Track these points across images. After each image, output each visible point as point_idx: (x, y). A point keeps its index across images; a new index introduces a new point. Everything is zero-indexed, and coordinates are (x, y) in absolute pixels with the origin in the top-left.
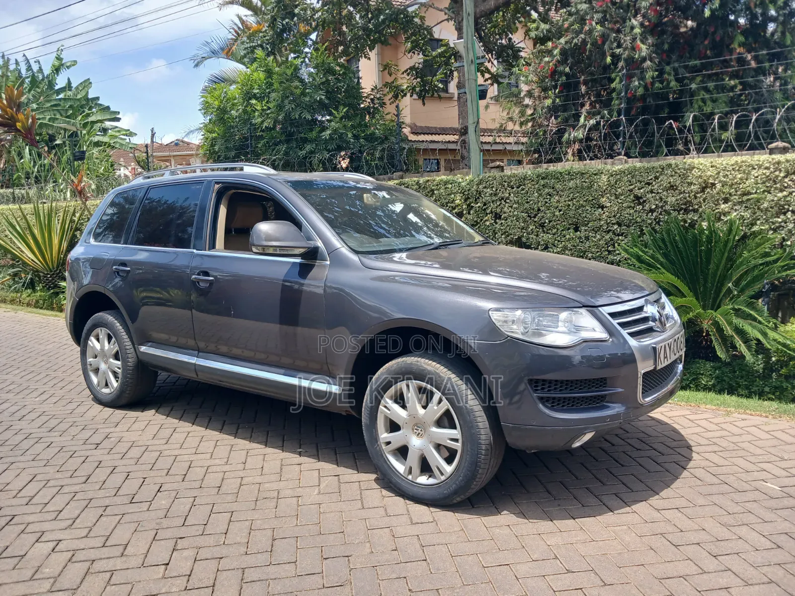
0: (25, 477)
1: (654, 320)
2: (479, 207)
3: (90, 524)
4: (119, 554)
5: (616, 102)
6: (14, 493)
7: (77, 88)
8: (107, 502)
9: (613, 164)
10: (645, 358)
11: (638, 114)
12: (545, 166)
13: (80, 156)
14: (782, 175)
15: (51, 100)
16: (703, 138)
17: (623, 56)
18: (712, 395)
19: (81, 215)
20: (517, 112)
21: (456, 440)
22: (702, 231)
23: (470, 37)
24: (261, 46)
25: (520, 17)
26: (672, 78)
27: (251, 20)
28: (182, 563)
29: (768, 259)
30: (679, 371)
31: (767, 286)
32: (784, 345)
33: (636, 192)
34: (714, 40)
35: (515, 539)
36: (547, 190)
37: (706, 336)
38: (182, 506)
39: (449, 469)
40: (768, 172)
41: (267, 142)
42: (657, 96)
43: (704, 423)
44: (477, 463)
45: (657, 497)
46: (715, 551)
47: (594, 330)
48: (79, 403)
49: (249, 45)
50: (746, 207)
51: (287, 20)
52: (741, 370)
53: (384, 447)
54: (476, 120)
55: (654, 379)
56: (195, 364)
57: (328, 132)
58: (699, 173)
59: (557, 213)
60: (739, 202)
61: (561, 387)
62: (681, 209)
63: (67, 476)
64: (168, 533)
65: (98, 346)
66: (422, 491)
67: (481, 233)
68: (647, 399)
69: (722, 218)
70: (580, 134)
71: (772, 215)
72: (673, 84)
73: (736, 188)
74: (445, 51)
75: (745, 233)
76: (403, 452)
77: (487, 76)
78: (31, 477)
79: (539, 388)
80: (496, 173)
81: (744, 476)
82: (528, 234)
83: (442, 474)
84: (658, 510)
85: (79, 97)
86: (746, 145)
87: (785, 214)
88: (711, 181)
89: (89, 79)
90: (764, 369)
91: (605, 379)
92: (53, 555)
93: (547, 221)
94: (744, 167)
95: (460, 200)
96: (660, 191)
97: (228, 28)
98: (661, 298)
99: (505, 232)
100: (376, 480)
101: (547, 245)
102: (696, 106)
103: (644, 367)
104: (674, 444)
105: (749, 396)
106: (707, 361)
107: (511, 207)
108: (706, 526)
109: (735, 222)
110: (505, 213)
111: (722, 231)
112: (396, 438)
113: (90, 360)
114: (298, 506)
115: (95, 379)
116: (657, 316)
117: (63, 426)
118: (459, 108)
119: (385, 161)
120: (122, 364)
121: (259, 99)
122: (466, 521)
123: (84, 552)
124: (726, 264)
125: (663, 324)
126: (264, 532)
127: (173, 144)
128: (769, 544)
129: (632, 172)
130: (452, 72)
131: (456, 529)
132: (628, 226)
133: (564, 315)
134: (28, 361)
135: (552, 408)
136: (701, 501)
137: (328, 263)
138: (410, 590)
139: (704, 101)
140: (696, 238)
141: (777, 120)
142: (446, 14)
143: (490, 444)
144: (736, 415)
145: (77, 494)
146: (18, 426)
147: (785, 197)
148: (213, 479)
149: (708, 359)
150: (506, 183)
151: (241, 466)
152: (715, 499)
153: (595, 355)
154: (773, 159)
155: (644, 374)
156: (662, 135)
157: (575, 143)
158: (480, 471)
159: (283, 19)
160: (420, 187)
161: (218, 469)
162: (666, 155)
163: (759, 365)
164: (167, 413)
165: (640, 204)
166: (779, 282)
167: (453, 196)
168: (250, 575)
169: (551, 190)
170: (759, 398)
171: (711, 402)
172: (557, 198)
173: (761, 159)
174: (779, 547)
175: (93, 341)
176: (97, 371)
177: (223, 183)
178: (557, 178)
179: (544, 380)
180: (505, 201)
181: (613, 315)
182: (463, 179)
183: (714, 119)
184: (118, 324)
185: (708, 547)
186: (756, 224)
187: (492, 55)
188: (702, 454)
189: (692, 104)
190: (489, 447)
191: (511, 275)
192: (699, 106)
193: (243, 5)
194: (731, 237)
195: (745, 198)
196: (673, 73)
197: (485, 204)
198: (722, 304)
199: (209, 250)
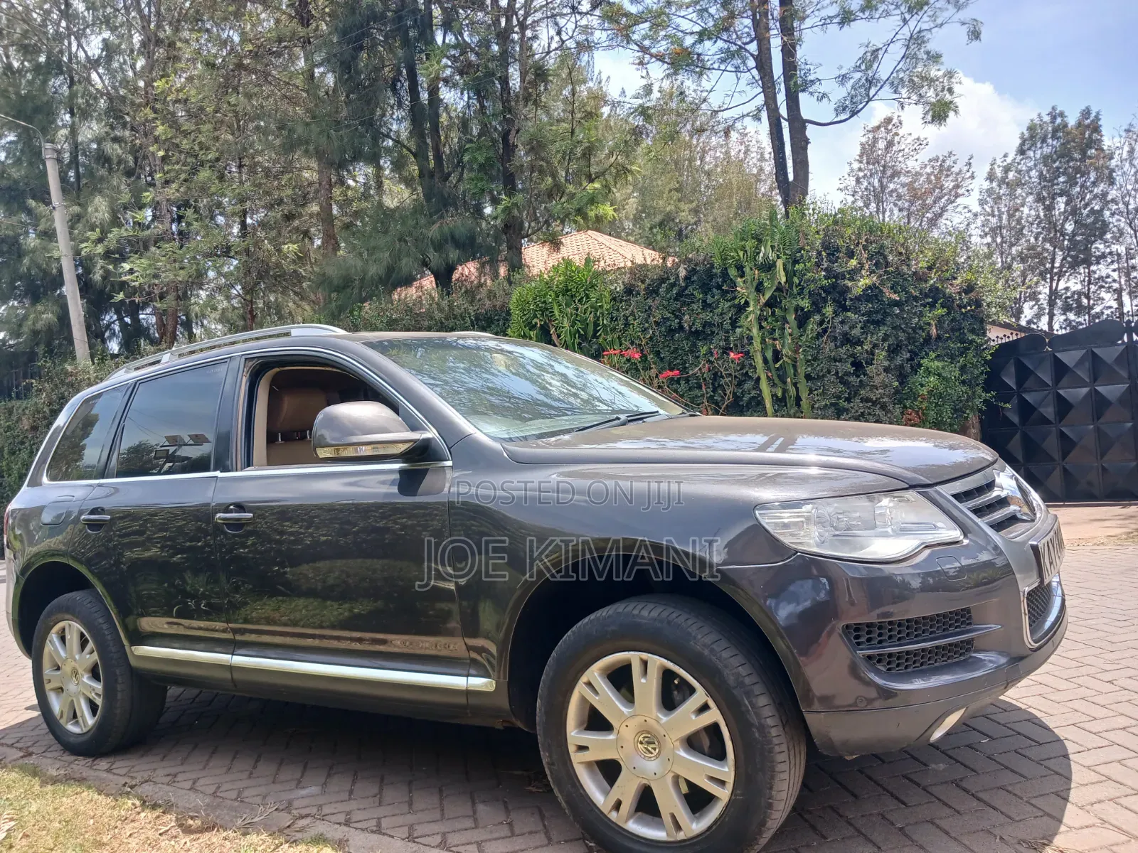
10: (1025, 568)
47: (939, 528)
61: (899, 633)
65: (62, 652)
68: (1037, 637)
79: (862, 640)
91: (968, 610)
103: (1027, 580)
113: (49, 674)
120: (106, 688)
133: (884, 505)
135: (889, 674)
137: (450, 463)
153: (947, 568)
155: (1029, 593)
175: (53, 644)
179: (869, 625)
181: (960, 497)
199: (242, 470)
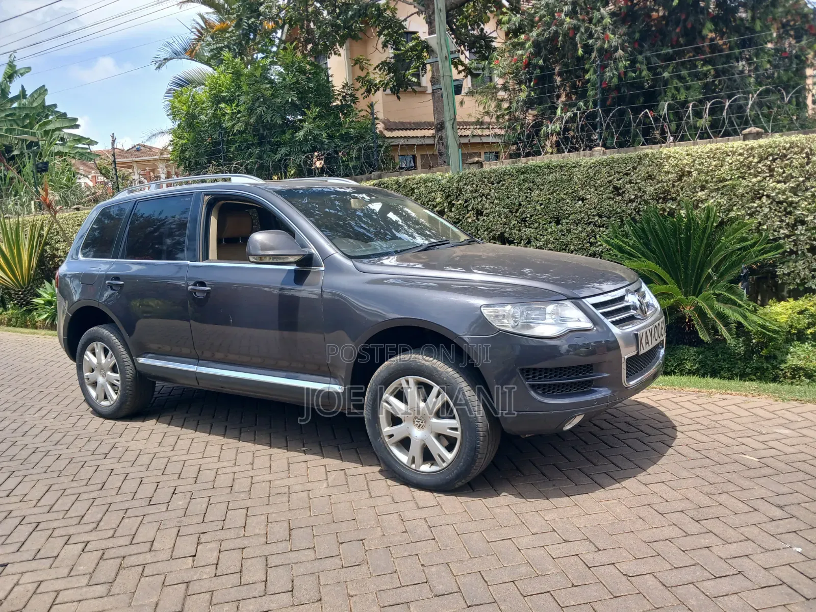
0: (41, 488)
1: (635, 308)
2: (460, 204)
3: (114, 526)
4: (147, 550)
5: (591, 93)
6: (34, 503)
7: (32, 95)
8: (127, 505)
9: (591, 155)
10: (628, 345)
11: (613, 105)
12: (524, 160)
13: (43, 168)
14: (756, 160)
15: (5, 110)
16: (678, 126)
17: (595, 47)
18: (695, 379)
19: (50, 229)
20: (493, 106)
21: (456, 429)
22: (680, 219)
23: (443, 33)
24: (228, 47)
25: (491, 7)
26: (644, 67)
27: (213, 18)
28: (208, 554)
29: (745, 244)
30: (661, 356)
31: (745, 271)
32: (763, 327)
33: (616, 182)
34: (685, 27)
35: (515, 517)
36: (527, 185)
37: (689, 321)
38: (199, 505)
39: (450, 456)
40: (741, 159)
41: (239, 146)
42: (632, 85)
43: (687, 405)
44: (476, 448)
45: (644, 473)
46: (697, 517)
47: (580, 321)
48: (78, 417)
49: (215, 47)
50: (722, 194)
51: (253, 20)
52: (723, 353)
53: (387, 440)
54: (453, 117)
55: (637, 364)
56: (196, 373)
57: (302, 133)
58: (676, 162)
59: (538, 207)
60: (715, 189)
61: (551, 374)
62: (660, 198)
63: (82, 484)
64: (191, 530)
65: (94, 360)
66: (424, 478)
67: (464, 231)
68: (632, 383)
69: (700, 205)
70: (557, 126)
71: (748, 200)
72: (645, 73)
73: (711, 176)
74: (416, 45)
75: (723, 219)
76: (405, 443)
77: (461, 68)
78: (47, 488)
79: (530, 377)
80: (474, 169)
81: (724, 451)
82: (511, 229)
83: (444, 461)
84: (646, 485)
85: (35, 105)
86: (721, 131)
87: (760, 198)
88: (687, 169)
89: (44, 86)
90: (745, 352)
91: (591, 365)
92: (84, 555)
93: (528, 215)
94: (719, 154)
95: (441, 198)
96: (638, 181)
97: (189, 27)
98: (641, 287)
99: (487, 229)
100: (381, 472)
101: (529, 239)
102: (670, 95)
103: (627, 352)
104: (659, 426)
105: (731, 378)
106: (690, 346)
107: (493, 203)
108: (689, 495)
109: (712, 209)
110: (486, 209)
111: (700, 218)
112: (399, 431)
113: (87, 374)
114: (310, 499)
115: (93, 393)
116: (638, 304)
117: (68, 439)
118: (434, 103)
119: (362, 160)
120: (121, 376)
121: (229, 101)
122: (469, 504)
123: (114, 550)
124: (705, 250)
125: (644, 312)
126: (280, 524)
127: (135, 149)
128: (747, 509)
129: (609, 164)
130: (424, 65)
131: (459, 511)
132: (609, 218)
133: (550, 308)
134: (17, 379)
135: (543, 395)
136: (685, 474)
137: (323, 269)
138: (422, 565)
139: (677, 89)
140: (675, 226)
141: (749, 106)
142: (415, 7)
143: (487, 431)
144: (718, 395)
145: (96, 500)
146: (23, 441)
147: (759, 182)
148: (224, 480)
149: (691, 344)
150: (486, 179)
151: (250, 467)
152: (697, 471)
153: (580, 343)
154: (746, 145)
155: (627, 359)
156: (638, 125)
157: (552, 135)
158: (479, 456)
159: (249, 19)
160: (399, 186)
161: (228, 470)
162: (643, 144)
163: (740, 347)
164: (168, 422)
165: (619, 195)
166: (757, 266)
167: (433, 194)
168: (273, 561)
169: (531, 185)
170: (741, 379)
171: (695, 385)
172: (537, 192)
173: (735, 146)
174: (756, 510)
175: (88, 356)
176: (94, 384)
177: (212, 194)
178: (537, 172)
179: (535, 369)
180: (486, 198)
181: (596, 306)
182: (442, 176)
183: (688, 107)
184: (114, 338)
185: (691, 513)
186: (732, 210)
187: (464, 47)
188: (686, 433)
189: (665, 92)
190: (486, 434)
191: (495, 272)
192: (673, 94)
193: (204, 3)
194: (709, 224)
195: (721, 185)
196: (645, 62)
197: (466, 201)
198: (703, 290)
199: (203, 261)
